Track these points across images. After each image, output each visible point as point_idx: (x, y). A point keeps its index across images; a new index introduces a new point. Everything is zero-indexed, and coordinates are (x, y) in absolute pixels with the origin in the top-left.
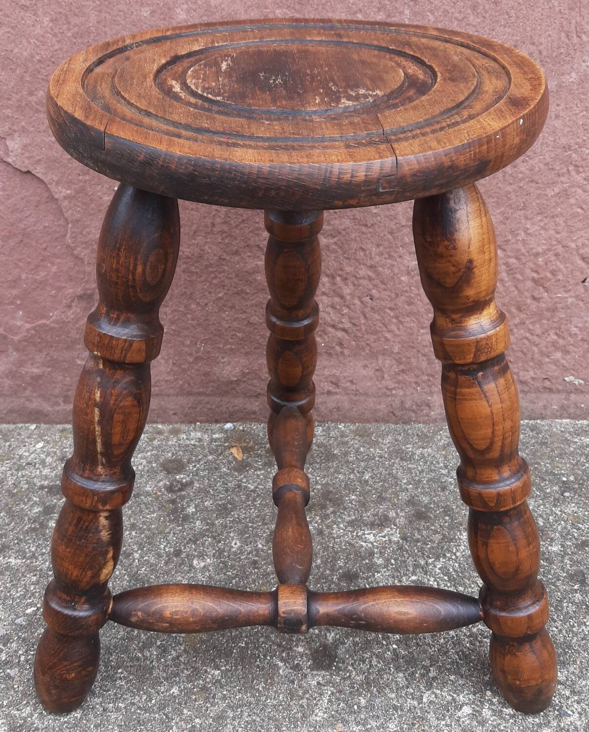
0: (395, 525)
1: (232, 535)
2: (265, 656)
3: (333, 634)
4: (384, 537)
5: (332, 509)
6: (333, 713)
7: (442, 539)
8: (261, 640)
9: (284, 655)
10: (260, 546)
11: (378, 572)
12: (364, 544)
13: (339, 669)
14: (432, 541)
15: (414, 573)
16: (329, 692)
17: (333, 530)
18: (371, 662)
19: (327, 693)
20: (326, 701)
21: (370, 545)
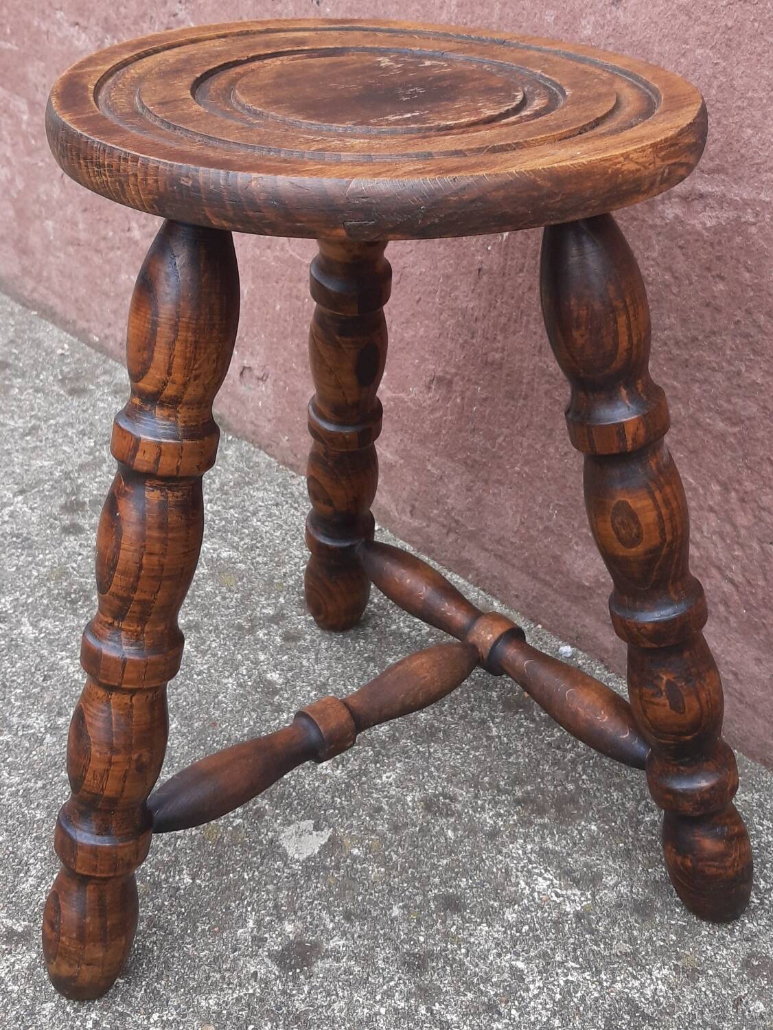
0: (593, 895)
1: (398, 765)
2: (249, 904)
3: (341, 943)
4: (558, 895)
5: (547, 820)
6: (224, 1012)
7: (626, 954)
8: (270, 887)
9: (268, 918)
10: (409, 799)
11: (489, 925)
12: (523, 884)
13: (295, 978)
14: (609, 946)
15: (528, 961)
16: (251, 991)
17: (513, 843)
18: (334, 1002)
19: (247, 989)
20: (235, 996)
21: (527, 891)
